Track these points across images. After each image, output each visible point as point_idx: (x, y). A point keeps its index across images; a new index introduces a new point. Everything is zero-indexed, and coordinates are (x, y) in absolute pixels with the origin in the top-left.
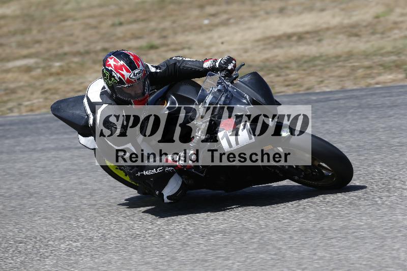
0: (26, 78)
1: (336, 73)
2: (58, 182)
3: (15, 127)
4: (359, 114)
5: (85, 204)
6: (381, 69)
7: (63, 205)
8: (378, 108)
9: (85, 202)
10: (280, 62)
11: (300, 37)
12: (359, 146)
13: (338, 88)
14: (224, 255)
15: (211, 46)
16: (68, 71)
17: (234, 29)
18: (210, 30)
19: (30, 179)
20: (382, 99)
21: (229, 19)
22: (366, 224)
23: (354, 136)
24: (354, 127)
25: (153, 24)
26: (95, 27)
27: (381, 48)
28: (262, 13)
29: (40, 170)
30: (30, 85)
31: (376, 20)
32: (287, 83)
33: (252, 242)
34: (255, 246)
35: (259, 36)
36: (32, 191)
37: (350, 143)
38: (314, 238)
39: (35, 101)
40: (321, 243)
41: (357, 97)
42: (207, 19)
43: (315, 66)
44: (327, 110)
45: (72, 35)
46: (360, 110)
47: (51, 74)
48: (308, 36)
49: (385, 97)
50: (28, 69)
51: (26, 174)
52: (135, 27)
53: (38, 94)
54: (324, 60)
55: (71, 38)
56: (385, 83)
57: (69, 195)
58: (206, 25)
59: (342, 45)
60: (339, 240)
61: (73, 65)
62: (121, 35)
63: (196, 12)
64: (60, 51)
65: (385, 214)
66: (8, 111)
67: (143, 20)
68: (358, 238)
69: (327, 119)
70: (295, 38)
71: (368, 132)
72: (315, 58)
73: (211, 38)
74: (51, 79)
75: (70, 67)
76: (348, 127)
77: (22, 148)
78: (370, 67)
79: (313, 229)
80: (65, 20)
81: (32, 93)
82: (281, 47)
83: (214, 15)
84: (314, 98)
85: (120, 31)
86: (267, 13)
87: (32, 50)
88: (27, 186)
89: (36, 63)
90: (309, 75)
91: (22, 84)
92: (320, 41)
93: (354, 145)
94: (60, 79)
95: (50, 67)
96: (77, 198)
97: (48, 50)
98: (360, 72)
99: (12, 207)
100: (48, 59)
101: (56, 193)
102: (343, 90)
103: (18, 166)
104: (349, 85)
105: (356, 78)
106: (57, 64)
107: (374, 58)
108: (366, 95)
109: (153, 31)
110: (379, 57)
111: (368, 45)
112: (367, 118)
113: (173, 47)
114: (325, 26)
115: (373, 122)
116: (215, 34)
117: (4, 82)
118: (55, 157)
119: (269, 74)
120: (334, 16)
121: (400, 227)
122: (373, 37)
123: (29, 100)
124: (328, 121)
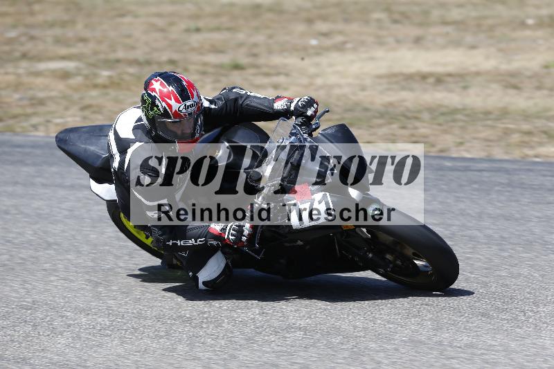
0: (61, 86)
1: (482, 135)
2: (88, 232)
3: (38, 152)
4: (507, 194)
5: (120, 267)
6: (544, 138)
7: (91, 264)
8: (534, 189)
9: (122, 265)
10: (408, 110)
11: (439, 80)
12: (502, 237)
13: (482, 154)
14: (302, 361)
15: (317, 76)
16: (118, 84)
17: (350, 56)
18: (318, 54)
19: (52, 223)
20: (542, 178)
21: (345, 43)
22: (501, 345)
23: (498, 223)
24: (498, 211)
25: (241, 36)
26: (162, 30)
27: (547, 110)
28: (391, 40)
29: (66, 213)
30: (65, 97)
31: (545, 71)
32: (414, 139)
33: (341, 349)
34: (346, 354)
35: (383, 71)
36: (51, 240)
37: (490, 232)
38: (428, 354)
39: (69, 119)
40: (436, 362)
41: (507, 171)
42: (315, 38)
43: (454, 121)
44: (465, 183)
45: (129, 36)
46: (509, 189)
47: (96, 86)
48: (449, 79)
49: (544, 176)
50: (65, 75)
51: (46, 216)
52: (217, 36)
53: (74, 110)
54: (467, 115)
55: (128, 41)
56: (547, 156)
57: (101, 253)
58: (313, 47)
59: (495, 98)
60: (462, 361)
61: (127, 78)
62: (195, 45)
63: (301, 28)
64: (112, 56)
65: (529, 335)
66: (31, 129)
67: (229, 29)
68: (487, 363)
69: (462, 195)
70: (431, 80)
71: (517, 220)
72: (455, 111)
73: (317, 65)
74: (94, 93)
75: (122, 80)
76: (490, 210)
77: (44, 181)
78: (529, 133)
79: (427, 341)
80: (123, 15)
81: (67, 109)
82: (411, 90)
83: (325, 35)
84: (448, 164)
85: (195, 39)
86: (398, 41)
87: (73, 50)
88: (45, 232)
89: (78, 69)
90: (445, 132)
91: (53, 94)
92: (465, 88)
93: (496, 236)
94: (107, 94)
95: (95, 75)
96: (111, 258)
97: (96, 53)
98: (516, 138)
99: (22, 259)
100: (94, 65)
101: (83, 247)
102: (490, 160)
103: (36, 204)
104: (498, 153)
105: (508, 145)
106: (106, 73)
107: (536, 121)
108: (520, 170)
109: (240, 45)
110: (544, 121)
111: (530, 103)
112: (517, 201)
113: (265, 70)
114: (473, 69)
115: (525, 208)
116: (324, 60)
117: (31, 89)
118: (88, 199)
119: (391, 123)
120: (487, 57)
121: (547, 355)
122: (538, 93)
123: (62, 118)
124: (463, 197)
